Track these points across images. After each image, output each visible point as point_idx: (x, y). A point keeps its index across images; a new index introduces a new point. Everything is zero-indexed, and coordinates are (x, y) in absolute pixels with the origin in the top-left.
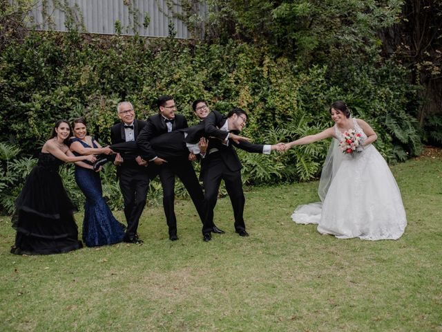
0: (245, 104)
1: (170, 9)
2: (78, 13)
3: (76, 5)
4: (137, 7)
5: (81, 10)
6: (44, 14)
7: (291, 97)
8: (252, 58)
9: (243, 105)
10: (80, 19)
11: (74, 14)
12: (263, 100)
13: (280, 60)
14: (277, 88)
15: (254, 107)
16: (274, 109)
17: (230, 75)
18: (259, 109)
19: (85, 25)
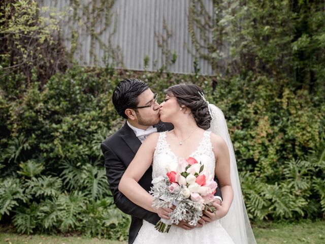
0: (264, 134)
1: (197, 50)
2: (119, 53)
3: (118, 47)
4: (169, 49)
5: (121, 50)
6: (91, 53)
7: (312, 128)
8: (271, 90)
9: (262, 135)
10: (120, 58)
11: (115, 54)
12: (283, 130)
13: (300, 92)
14: (297, 119)
15: (273, 137)
16: (294, 140)
17: (249, 105)
18: (278, 140)
19: (124, 62)
